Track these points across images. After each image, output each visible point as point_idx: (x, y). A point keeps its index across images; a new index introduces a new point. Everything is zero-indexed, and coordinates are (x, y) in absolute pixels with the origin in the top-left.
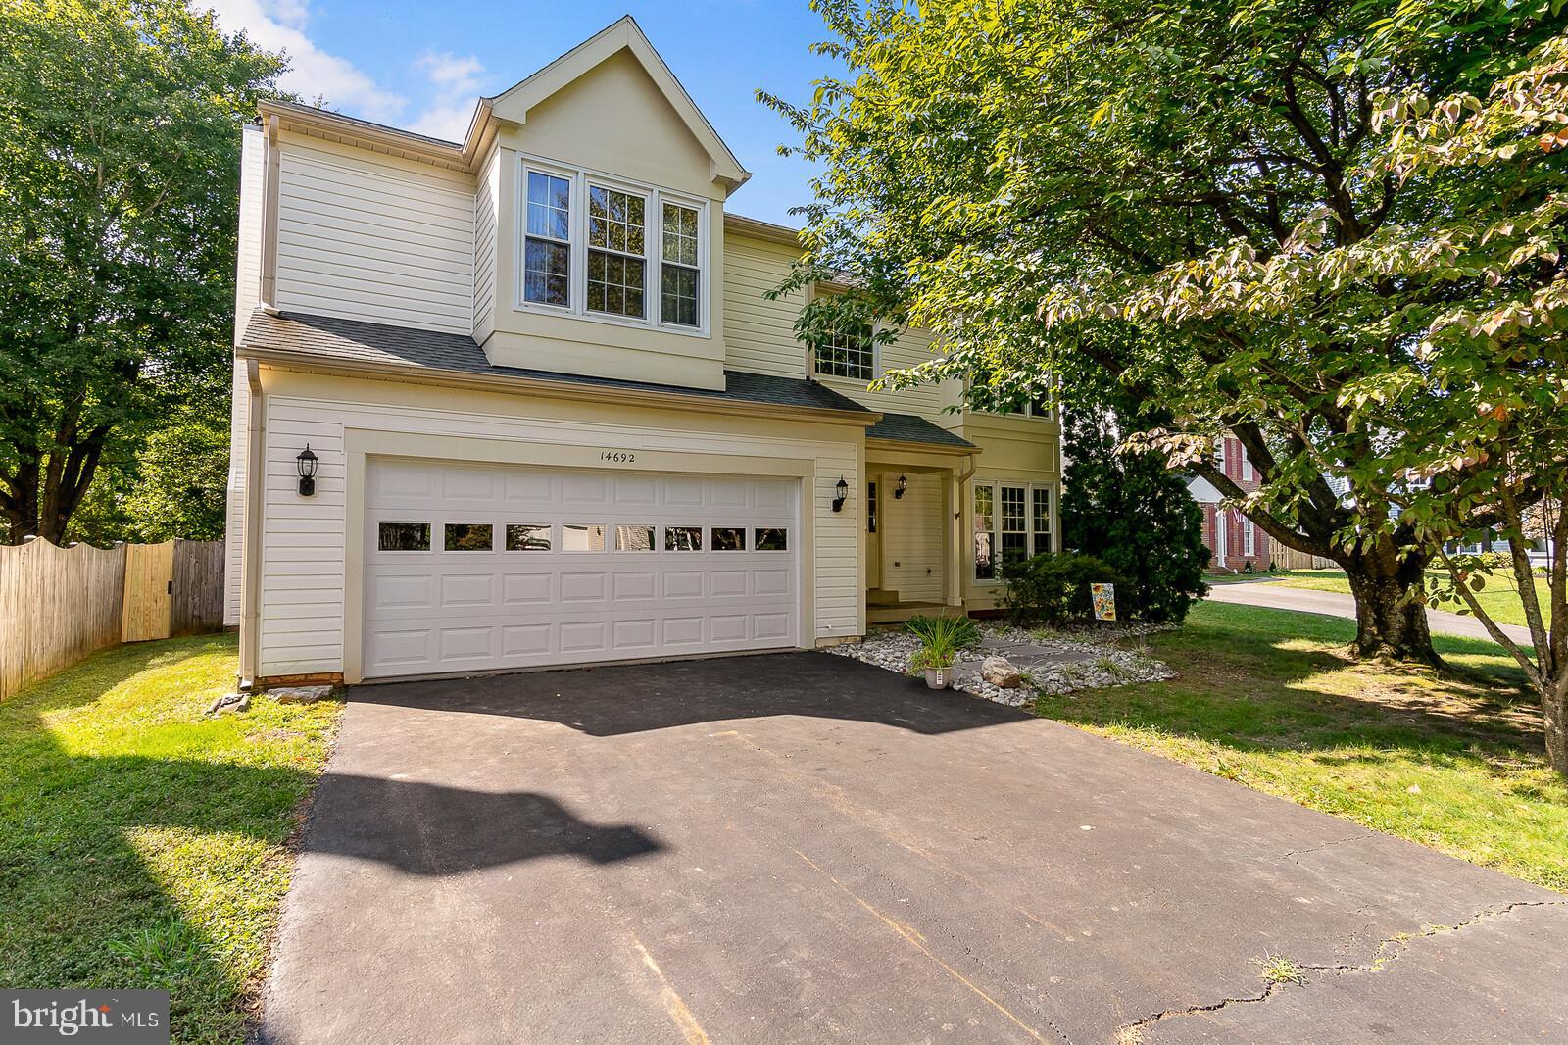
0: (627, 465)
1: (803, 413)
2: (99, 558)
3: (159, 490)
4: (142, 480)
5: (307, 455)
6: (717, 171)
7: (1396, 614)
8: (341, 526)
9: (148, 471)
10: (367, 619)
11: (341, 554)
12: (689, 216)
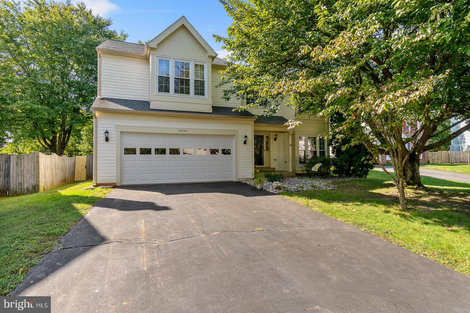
0: (185, 133)
1: (235, 118)
2: (69, 159)
3: (87, 143)
4: (82, 140)
5: (107, 132)
6: (209, 54)
7: (409, 172)
8: (115, 149)
9: (84, 138)
10: (121, 171)
11: (115, 155)
12: (202, 67)
